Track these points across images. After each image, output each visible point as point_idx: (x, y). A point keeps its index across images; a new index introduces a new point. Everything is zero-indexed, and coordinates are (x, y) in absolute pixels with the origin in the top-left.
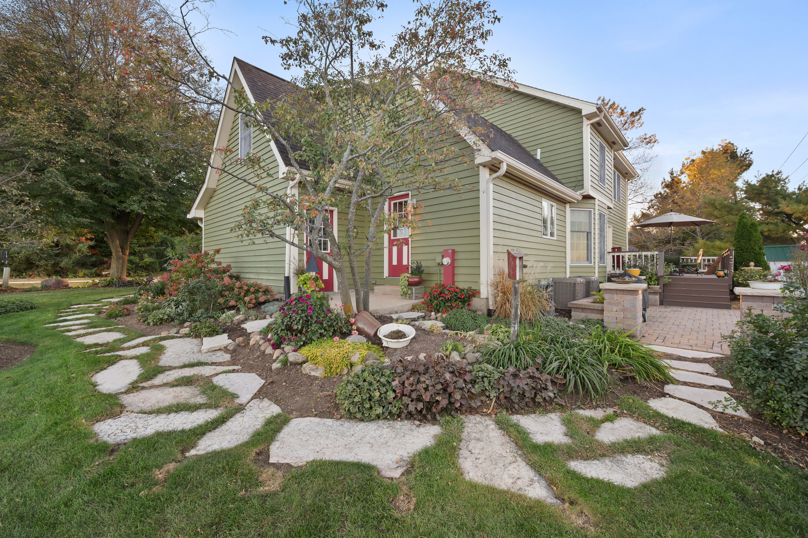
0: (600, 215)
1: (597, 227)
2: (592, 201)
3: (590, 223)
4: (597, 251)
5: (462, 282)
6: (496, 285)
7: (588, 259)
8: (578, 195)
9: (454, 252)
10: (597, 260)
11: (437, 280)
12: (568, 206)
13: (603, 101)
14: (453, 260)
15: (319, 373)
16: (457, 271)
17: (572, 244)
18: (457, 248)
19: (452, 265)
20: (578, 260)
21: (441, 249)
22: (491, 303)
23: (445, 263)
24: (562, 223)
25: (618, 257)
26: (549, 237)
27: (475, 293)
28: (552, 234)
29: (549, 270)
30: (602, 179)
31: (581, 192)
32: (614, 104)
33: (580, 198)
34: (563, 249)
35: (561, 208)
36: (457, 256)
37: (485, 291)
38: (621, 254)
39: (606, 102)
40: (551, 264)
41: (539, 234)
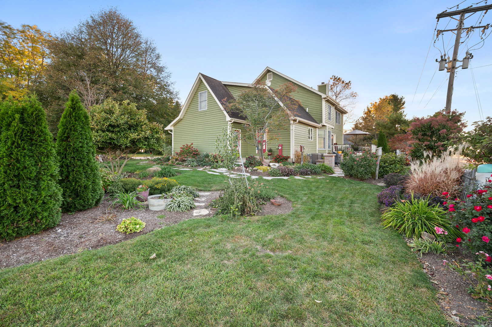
0: (329, 131)
1: (327, 136)
2: (326, 127)
3: (325, 135)
4: (327, 145)
5: (285, 154)
6: (295, 155)
7: (324, 147)
8: (320, 125)
9: (282, 145)
10: (327, 148)
11: (276, 153)
12: (317, 128)
13: (335, 77)
14: (282, 148)
15: (262, 171)
16: (283, 151)
17: (318, 142)
18: (283, 144)
19: (282, 149)
20: (321, 148)
21: (278, 144)
22: (294, 160)
23: (279, 148)
24: (315, 135)
25: (336, 147)
26: (310, 140)
27: (289, 157)
28: (311, 139)
29: (310, 151)
30: (330, 119)
31: (321, 124)
32: (339, 78)
33: (321, 126)
34: (315, 144)
35: (315, 129)
36: (283, 146)
37: (292, 156)
38: (337, 146)
39: (336, 77)
40: (310, 149)
41: (307, 139)
